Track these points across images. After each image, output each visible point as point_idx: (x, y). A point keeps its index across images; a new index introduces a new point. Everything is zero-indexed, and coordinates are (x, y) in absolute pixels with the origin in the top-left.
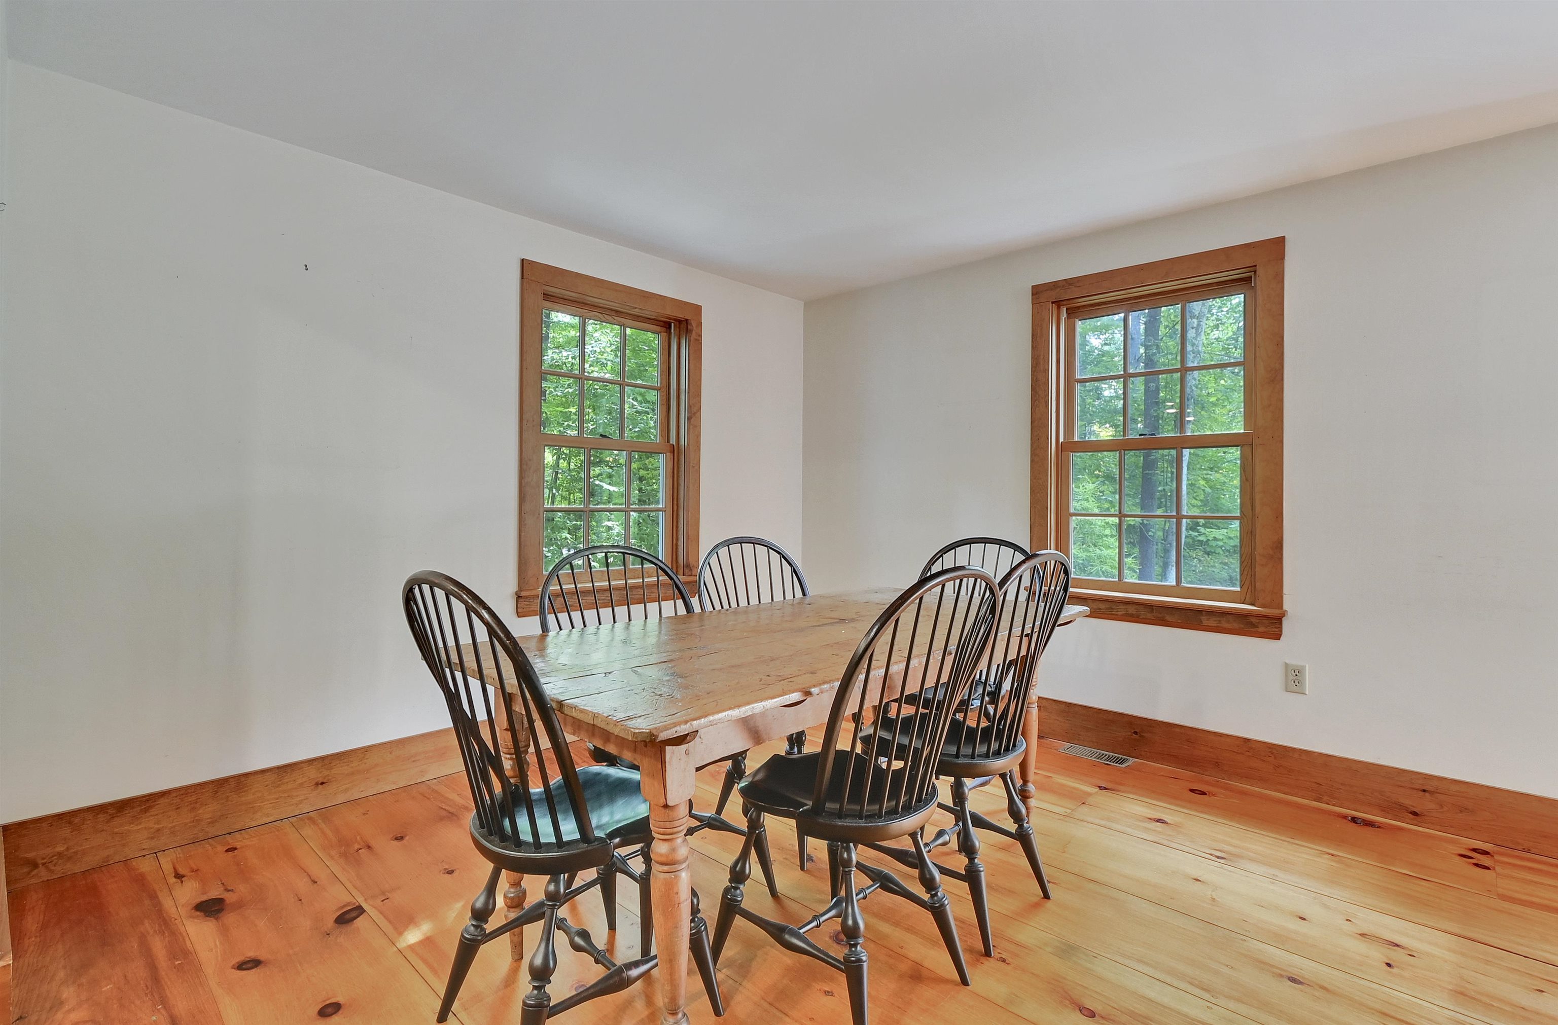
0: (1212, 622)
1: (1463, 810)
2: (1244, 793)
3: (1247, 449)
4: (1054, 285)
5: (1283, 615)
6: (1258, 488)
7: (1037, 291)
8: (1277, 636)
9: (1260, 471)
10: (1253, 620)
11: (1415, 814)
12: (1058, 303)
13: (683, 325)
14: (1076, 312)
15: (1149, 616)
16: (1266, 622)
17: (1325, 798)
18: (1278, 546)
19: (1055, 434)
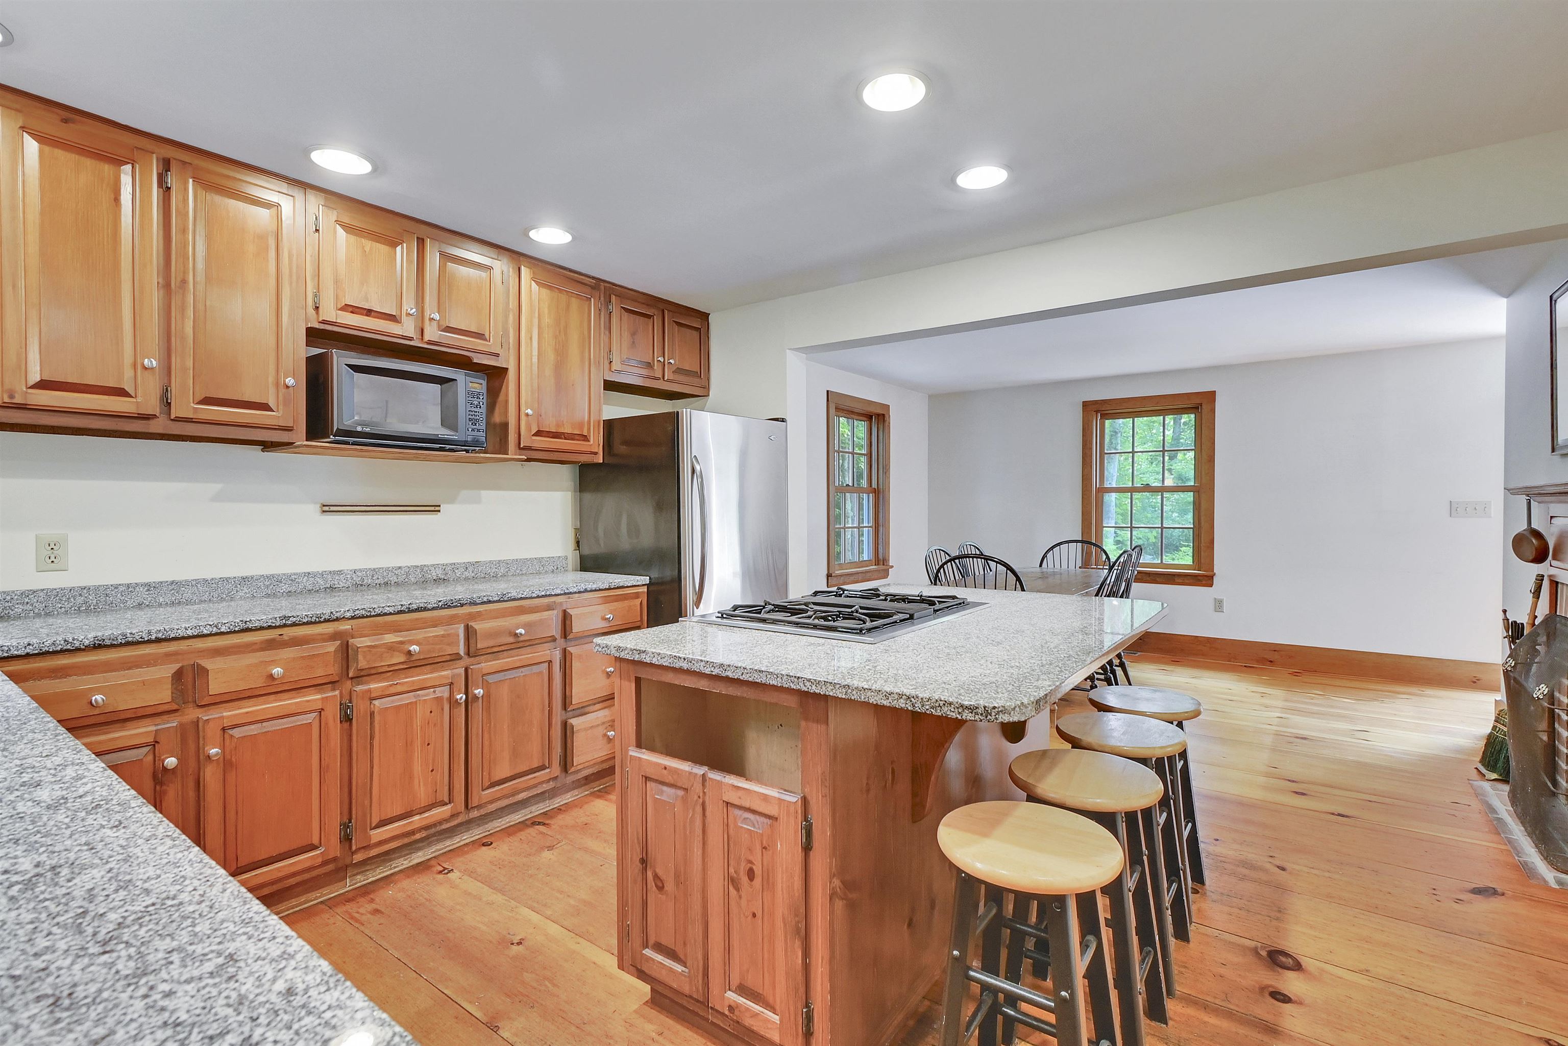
0: (1180, 581)
1: (1291, 657)
2: (1194, 661)
3: (1197, 494)
4: (1095, 402)
5: (1215, 574)
6: (1202, 514)
7: (1086, 405)
8: (1211, 585)
9: (1204, 505)
10: (1200, 578)
11: (1271, 662)
12: (1097, 412)
13: (881, 418)
14: (1105, 416)
15: (1148, 579)
16: (1206, 579)
17: (1232, 660)
18: (1212, 542)
19: (1095, 483)
